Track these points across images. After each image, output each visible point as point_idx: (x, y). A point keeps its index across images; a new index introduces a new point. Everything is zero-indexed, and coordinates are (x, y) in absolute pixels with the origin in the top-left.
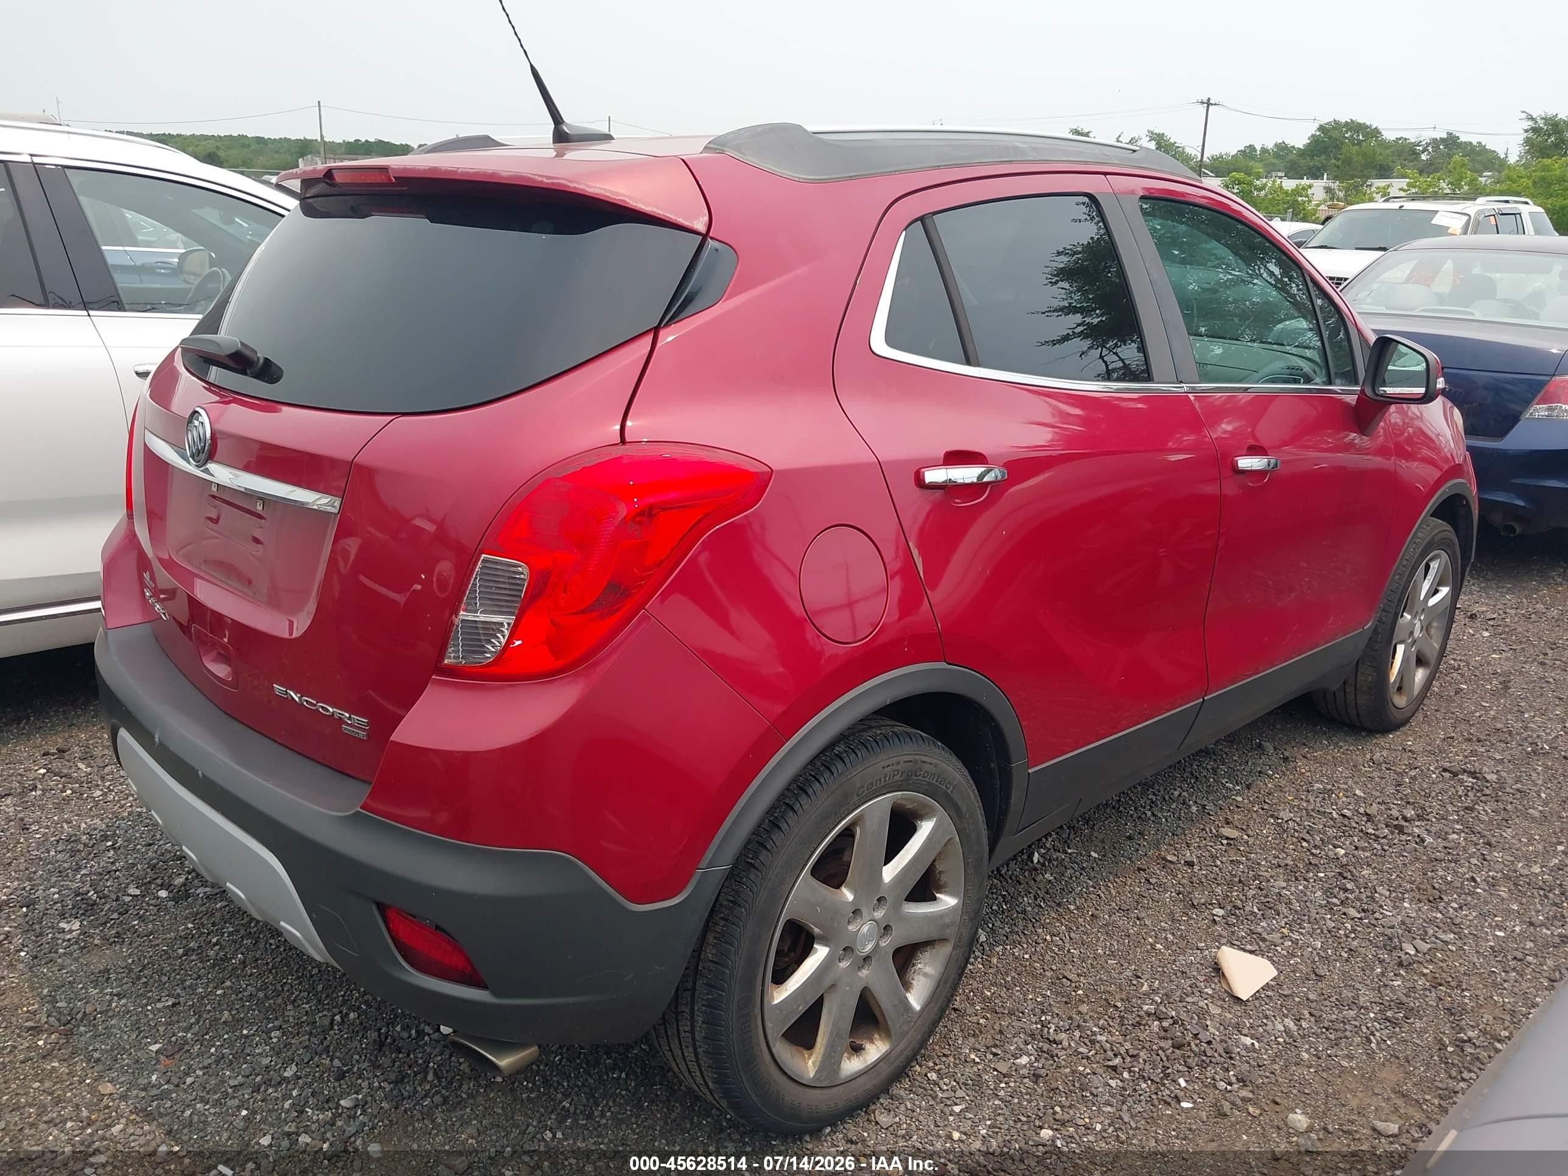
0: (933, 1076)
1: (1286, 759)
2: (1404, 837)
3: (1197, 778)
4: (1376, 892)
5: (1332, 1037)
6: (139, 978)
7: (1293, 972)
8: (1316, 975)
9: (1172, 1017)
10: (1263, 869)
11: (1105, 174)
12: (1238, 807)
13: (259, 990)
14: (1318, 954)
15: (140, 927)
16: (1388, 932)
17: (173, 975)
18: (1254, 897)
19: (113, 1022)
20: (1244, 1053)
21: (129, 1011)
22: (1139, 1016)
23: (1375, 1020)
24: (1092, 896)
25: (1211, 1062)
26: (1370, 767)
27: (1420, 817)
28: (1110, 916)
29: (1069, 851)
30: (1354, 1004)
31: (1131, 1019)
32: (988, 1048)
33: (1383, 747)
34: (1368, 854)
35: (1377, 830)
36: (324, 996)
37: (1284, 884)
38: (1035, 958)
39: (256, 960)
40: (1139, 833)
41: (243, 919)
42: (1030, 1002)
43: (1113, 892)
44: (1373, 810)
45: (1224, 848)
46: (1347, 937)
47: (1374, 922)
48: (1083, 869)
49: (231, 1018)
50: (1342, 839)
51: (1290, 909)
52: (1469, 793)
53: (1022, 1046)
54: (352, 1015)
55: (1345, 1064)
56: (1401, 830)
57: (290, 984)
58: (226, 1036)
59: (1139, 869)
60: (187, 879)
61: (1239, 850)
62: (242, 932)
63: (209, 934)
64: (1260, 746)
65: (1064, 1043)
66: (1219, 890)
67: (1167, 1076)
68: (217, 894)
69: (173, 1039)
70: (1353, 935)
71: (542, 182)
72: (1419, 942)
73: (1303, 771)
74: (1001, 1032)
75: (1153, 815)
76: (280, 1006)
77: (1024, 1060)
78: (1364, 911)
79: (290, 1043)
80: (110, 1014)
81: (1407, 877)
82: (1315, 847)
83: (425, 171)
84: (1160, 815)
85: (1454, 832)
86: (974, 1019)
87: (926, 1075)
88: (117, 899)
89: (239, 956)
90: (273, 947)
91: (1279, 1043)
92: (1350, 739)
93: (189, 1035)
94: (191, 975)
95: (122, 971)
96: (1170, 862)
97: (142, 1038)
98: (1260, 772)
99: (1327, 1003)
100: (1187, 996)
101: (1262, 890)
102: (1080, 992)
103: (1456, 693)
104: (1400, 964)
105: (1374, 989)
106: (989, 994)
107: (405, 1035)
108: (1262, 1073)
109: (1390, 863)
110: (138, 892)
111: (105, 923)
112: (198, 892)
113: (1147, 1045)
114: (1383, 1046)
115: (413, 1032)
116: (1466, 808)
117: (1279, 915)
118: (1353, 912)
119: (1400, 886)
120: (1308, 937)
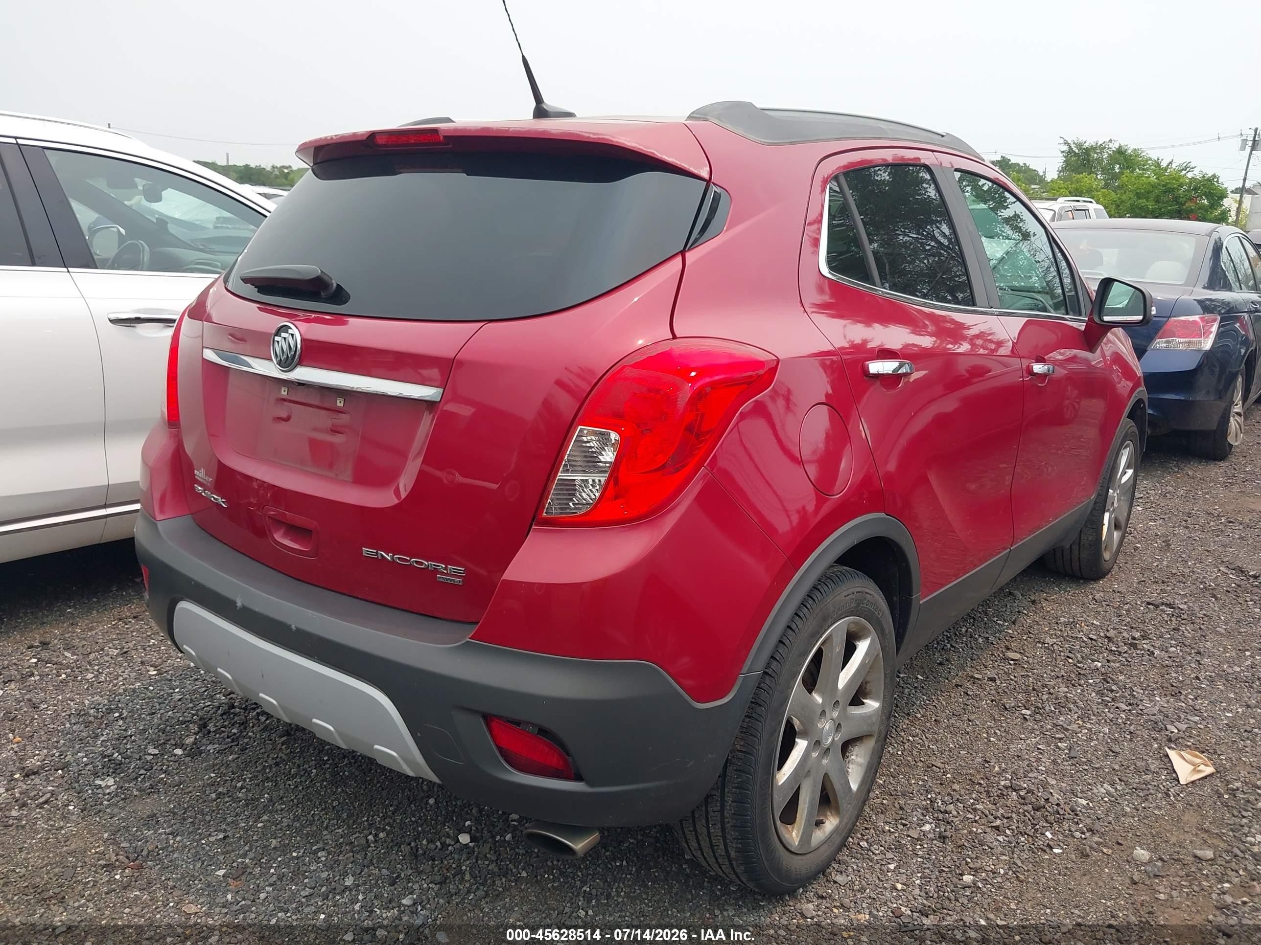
0: (864, 844)
1: (1034, 602)
2: (1138, 652)
3: (973, 618)
4: (1134, 691)
5: (1141, 794)
6: (184, 819)
7: (1096, 751)
8: (1113, 752)
9: (1025, 788)
10: (1047, 680)
11: (933, 151)
12: (1012, 637)
13: (294, 821)
14: (1109, 737)
15: (168, 779)
16: (1153, 718)
17: (214, 814)
18: (1047, 699)
19: (175, 856)
20: (1084, 810)
21: (186, 847)
22: (999, 789)
23: (1167, 780)
24: (931, 707)
25: (1064, 818)
26: (1094, 604)
27: (1144, 637)
28: (948, 720)
29: (901, 676)
30: (1147, 770)
31: (995, 792)
32: (896, 820)
33: (1099, 589)
34: (1118, 665)
35: (1119, 647)
36: (351, 822)
37: (1066, 690)
38: (906, 753)
39: (281, 798)
40: (947, 660)
41: (256, 768)
42: (913, 785)
43: (944, 703)
44: (1111, 634)
45: (1012, 667)
46: (1125, 724)
47: (1140, 712)
48: (916, 687)
49: (278, 845)
50: (1096, 655)
51: (1078, 707)
52: (1173, 619)
53: (922, 818)
54: (381, 835)
55: (1156, 812)
56: (1135, 646)
57: (318, 814)
58: (279, 859)
59: (957, 686)
60: (196, 739)
61: (1024, 667)
62: (260, 777)
63: (232, 780)
64: (1010, 594)
65: (953, 813)
66: (1020, 696)
67: (1036, 830)
68: (225, 749)
69: (235, 864)
70: (1129, 722)
71: (589, 137)
72: (1177, 724)
73: (1048, 609)
74: (901, 808)
75: (952, 646)
76: (315, 831)
77: (927, 827)
78: (1130, 704)
79: (338, 860)
80: (170, 849)
81: (1151, 680)
82: (1078, 662)
83: (477, 131)
84: (957, 646)
85: (1171, 646)
86: (878, 801)
87: (859, 844)
88: (140, 759)
89: (266, 796)
90: (292, 787)
91: (1106, 802)
92: (1073, 585)
93: (247, 861)
94: (229, 814)
95: (167, 814)
96: (977, 679)
97: (207, 866)
98: (1018, 612)
99: (1127, 771)
100: (1029, 773)
101: (1052, 694)
102: (949, 776)
103: (1135, 550)
104: (1170, 740)
105: (1157, 759)
106: (881, 782)
107: (432, 846)
108: (1102, 824)
109: (1135, 670)
110: (157, 752)
111: (136, 778)
112: (208, 748)
113: (1014, 809)
114: (1179, 799)
115: (438, 844)
116: (1174, 629)
117: (1070, 711)
118: (1123, 706)
119: (1149, 686)
120: (1097, 725)
